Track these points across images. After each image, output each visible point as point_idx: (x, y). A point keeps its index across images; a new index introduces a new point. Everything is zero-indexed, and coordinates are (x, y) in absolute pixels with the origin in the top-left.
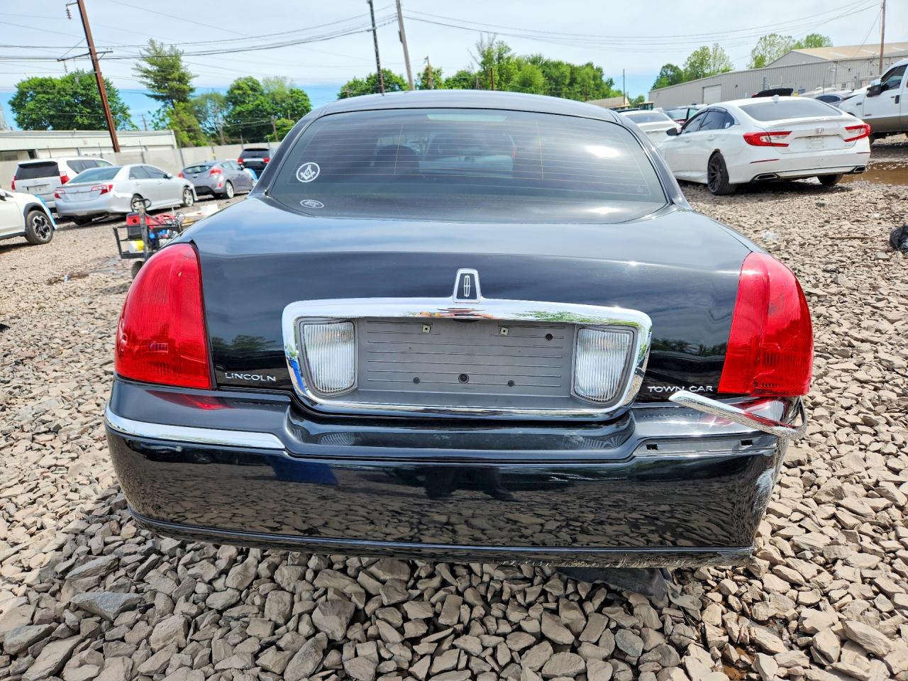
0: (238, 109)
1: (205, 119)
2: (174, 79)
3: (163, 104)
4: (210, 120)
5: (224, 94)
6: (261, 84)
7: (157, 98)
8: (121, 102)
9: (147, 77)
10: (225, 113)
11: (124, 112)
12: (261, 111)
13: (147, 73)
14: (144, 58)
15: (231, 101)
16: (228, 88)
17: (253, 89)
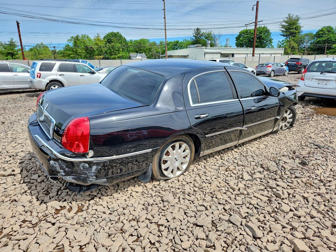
0: (319, 39)
1: (303, 43)
2: (293, 28)
3: (286, 38)
4: (305, 44)
5: (314, 33)
6: (334, 29)
7: (284, 36)
8: (271, 37)
9: (283, 28)
10: (312, 41)
11: (271, 41)
12: (329, 41)
13: (283, 26)
14: (284, 21)
15: (316, 36)
16: (317, 31)
17: (329, 31)
